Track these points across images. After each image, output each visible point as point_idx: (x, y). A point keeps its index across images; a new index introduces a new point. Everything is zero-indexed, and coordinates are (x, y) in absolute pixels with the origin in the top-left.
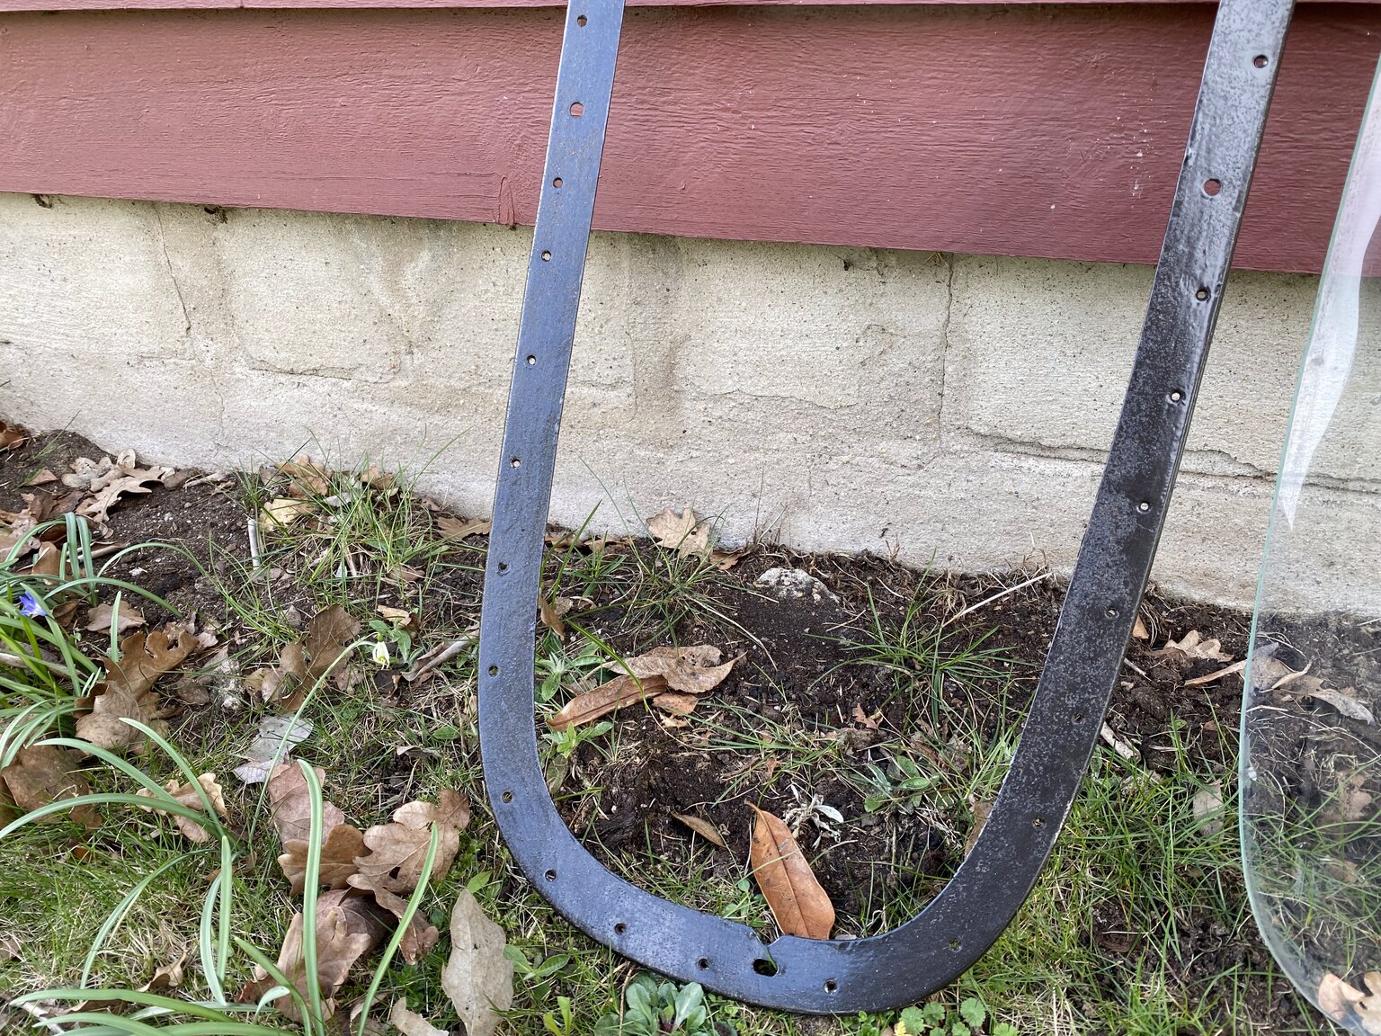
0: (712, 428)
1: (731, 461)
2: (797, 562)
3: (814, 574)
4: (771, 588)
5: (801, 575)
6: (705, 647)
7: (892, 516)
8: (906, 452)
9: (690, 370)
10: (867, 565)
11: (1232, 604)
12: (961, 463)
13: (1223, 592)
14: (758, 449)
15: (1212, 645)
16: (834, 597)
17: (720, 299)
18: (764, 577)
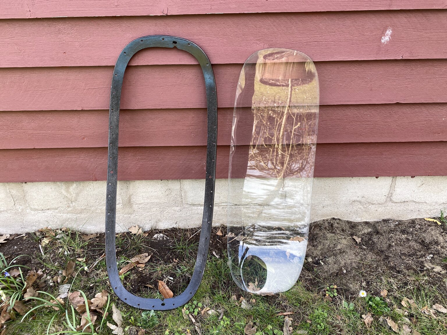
0: (140, 209)
1: (144, 215)
2: (160, 232)
3: (164, 234)
4: (156, 238)
5: (161, 235)
6: (145, 253)
7: (177, 220)
8: (177, 209)
9: (134, 200)
10: (174, 230)
11: (236, 226)
12: (188, 209)
13: (234, 224)
14: (149, 212)
15: (233, 234)
16: (168, 238)
17: (138, 187)
18: (154, 237)
